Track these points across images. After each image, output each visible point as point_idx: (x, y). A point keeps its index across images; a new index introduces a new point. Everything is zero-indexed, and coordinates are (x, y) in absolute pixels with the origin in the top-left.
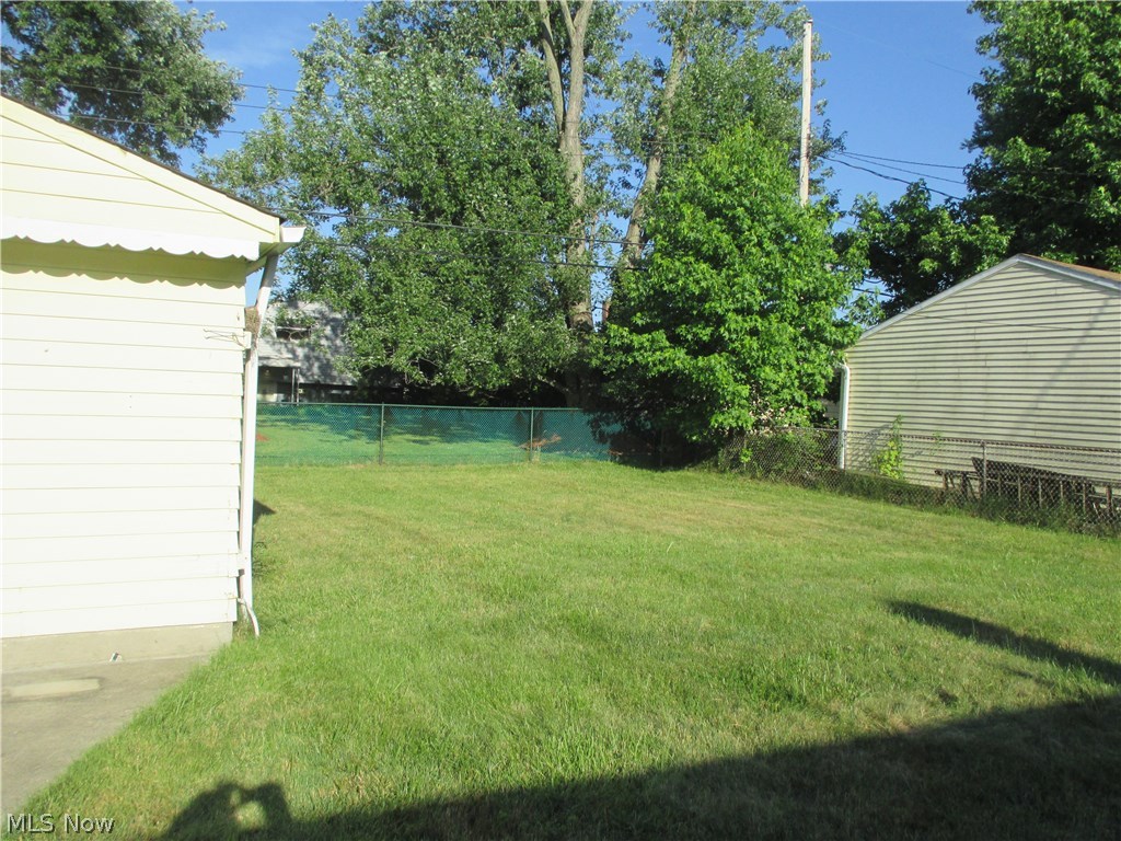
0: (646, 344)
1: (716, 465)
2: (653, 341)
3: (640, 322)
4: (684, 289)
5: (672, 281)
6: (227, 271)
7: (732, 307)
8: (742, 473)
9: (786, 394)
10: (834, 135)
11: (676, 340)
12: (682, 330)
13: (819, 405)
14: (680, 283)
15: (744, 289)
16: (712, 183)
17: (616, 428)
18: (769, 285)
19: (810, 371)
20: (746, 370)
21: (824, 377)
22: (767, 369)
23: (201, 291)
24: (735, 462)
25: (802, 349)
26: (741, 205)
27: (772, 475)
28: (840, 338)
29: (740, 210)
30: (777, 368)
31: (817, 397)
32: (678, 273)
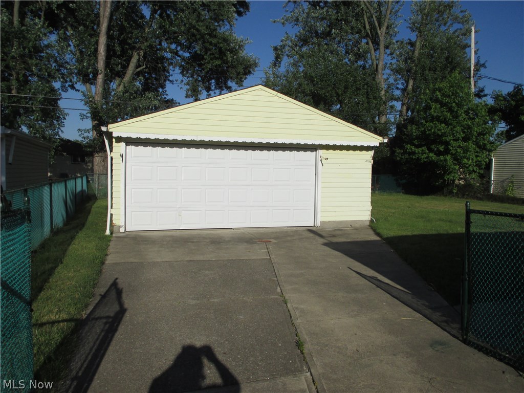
0: (420, 152)
1: (443, 194)
2: (422, 150)
3: (417, 143)
4: (434, 132)
5: (430, 130)
6: (368, 148)
7: (452, 139)
8: (453, 196)
9: (471, 168)
10: (482, 62)
11: (431, 150)
12: (433, 147)
13: (482, 172)
14: (433, 131)
15: (457, 132)
16: (443, 94)
17: (404, 181)
18: (466, 130)
19: (480, 160)
20: (457, 159)
21: (484, 161)
22: (465, 160)
23: (364, 152)
24: (451, 193)
25: (477, 152)
26: (454, 102)
27: (466, 197)
28: (491, 148)
29: (454, 104)
30: (468, 159)
31: (482, 169)
32: (432, 127)
